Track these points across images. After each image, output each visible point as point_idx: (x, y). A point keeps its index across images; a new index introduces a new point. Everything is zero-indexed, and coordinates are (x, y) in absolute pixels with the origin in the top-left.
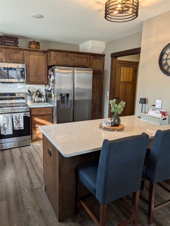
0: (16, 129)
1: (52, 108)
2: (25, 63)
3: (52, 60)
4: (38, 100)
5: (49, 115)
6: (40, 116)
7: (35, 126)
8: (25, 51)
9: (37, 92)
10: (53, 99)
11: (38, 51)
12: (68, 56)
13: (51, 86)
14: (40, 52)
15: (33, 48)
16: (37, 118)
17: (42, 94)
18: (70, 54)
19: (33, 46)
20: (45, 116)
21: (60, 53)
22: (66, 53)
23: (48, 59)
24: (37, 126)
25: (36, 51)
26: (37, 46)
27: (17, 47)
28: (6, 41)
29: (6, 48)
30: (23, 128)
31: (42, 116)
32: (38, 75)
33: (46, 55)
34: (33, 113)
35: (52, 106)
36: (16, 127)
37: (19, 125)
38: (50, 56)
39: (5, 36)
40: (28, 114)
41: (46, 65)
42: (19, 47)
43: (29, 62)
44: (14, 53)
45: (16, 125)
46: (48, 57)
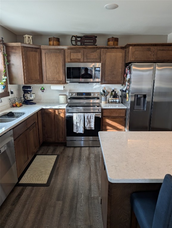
0: (87, 129)
1: (126, 110)
2: (102, 62)
3: (130, 57)
4: (112, 101)
5: (121, 117)
6: (112, 118)
7: (106, 128)
8: (102, 49)
9: (112, 92)
10: (127, 100)
11: (116, 48)
12: (149, 50)
13: (126, 86)
14: (117, 48)
15: (111, 45)
16: (108, 119)
17: (117, 94)
18: (152, 48)
19: (111, 43)
20: (117, 118)
21: (140, 47)
22: (148, 47)
23: (125, 56)
24: (108, 128)
25: (113, 48)
26: (116, 42)
27: (95, 45)
28: (85, 41)
29: (85, 48)
30: (94, 129)
31: (114, 118)
32: (114, 74)
33: (124, 51)
34: (105, 114)
35: (126, 108)
36: (87, 127)
37: (90, 125)
38: (129, 52)
39: (84, 36)
40: (100, 115)
41: (124, 63)
42: (97, 45)
43: (105, 61)
44: (91, 52)
45: (87, 125)
46: (127, 53)
